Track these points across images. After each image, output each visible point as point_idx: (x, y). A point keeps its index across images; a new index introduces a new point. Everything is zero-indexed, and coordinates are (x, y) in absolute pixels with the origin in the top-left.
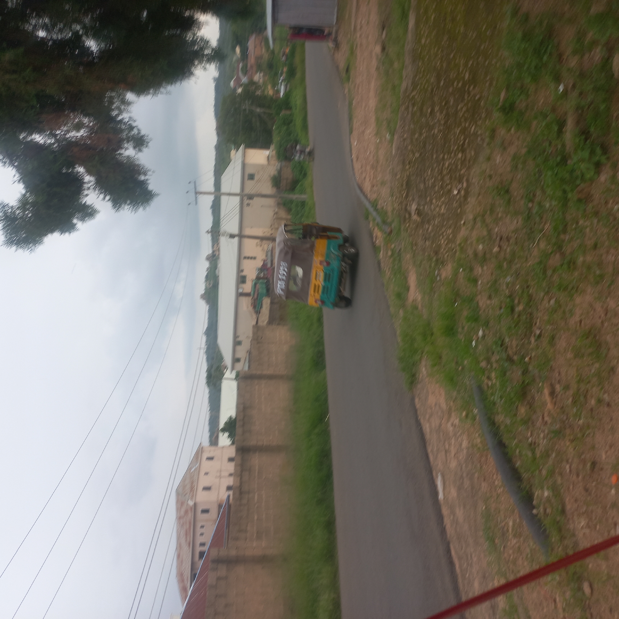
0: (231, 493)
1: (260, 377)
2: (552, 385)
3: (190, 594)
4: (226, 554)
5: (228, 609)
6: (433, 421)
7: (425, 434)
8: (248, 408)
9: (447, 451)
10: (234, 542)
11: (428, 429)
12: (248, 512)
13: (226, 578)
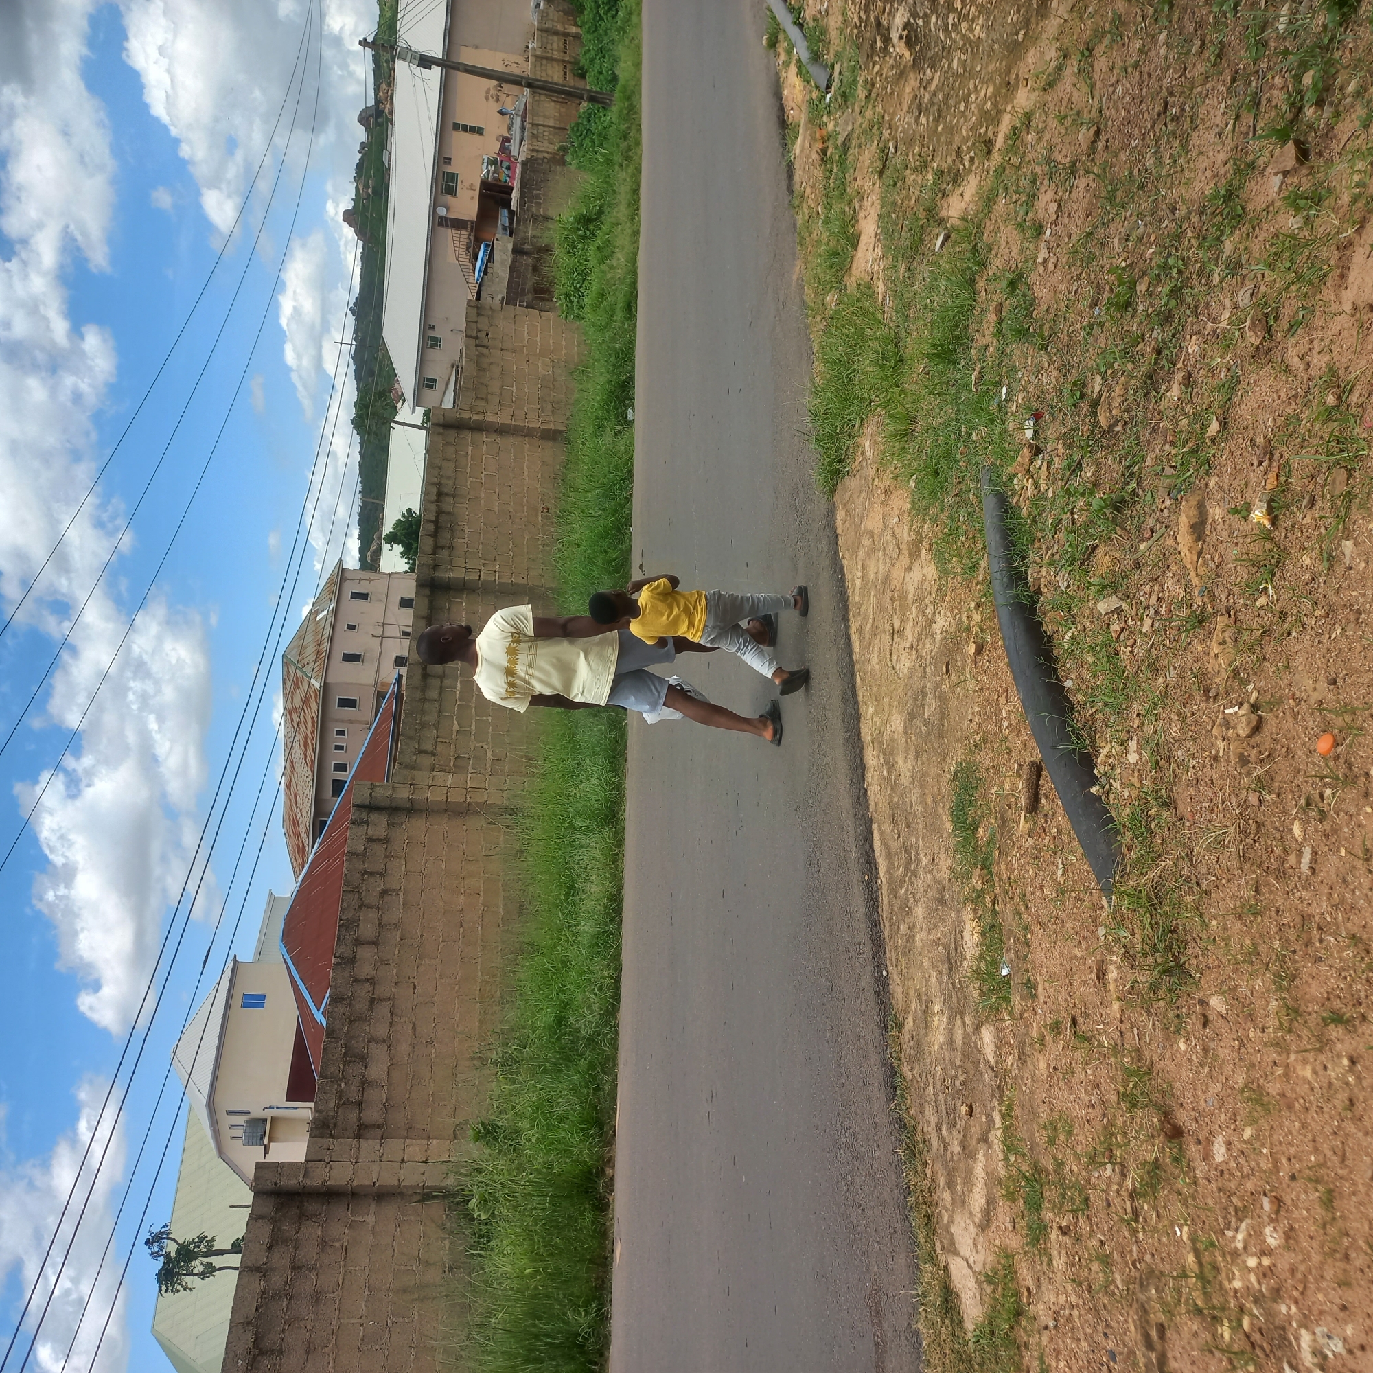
0: (404, 671)
2: (1201, 508)
3: (310, 859)
4: (388, 793)
5: (387, 898)
6: (872, 564)
7: (850, 592)
8: (448, 495)
9: (896, 633)
10: (407, 772)
11: (858, 582)
12: (439, 716)
13: (387, 840)
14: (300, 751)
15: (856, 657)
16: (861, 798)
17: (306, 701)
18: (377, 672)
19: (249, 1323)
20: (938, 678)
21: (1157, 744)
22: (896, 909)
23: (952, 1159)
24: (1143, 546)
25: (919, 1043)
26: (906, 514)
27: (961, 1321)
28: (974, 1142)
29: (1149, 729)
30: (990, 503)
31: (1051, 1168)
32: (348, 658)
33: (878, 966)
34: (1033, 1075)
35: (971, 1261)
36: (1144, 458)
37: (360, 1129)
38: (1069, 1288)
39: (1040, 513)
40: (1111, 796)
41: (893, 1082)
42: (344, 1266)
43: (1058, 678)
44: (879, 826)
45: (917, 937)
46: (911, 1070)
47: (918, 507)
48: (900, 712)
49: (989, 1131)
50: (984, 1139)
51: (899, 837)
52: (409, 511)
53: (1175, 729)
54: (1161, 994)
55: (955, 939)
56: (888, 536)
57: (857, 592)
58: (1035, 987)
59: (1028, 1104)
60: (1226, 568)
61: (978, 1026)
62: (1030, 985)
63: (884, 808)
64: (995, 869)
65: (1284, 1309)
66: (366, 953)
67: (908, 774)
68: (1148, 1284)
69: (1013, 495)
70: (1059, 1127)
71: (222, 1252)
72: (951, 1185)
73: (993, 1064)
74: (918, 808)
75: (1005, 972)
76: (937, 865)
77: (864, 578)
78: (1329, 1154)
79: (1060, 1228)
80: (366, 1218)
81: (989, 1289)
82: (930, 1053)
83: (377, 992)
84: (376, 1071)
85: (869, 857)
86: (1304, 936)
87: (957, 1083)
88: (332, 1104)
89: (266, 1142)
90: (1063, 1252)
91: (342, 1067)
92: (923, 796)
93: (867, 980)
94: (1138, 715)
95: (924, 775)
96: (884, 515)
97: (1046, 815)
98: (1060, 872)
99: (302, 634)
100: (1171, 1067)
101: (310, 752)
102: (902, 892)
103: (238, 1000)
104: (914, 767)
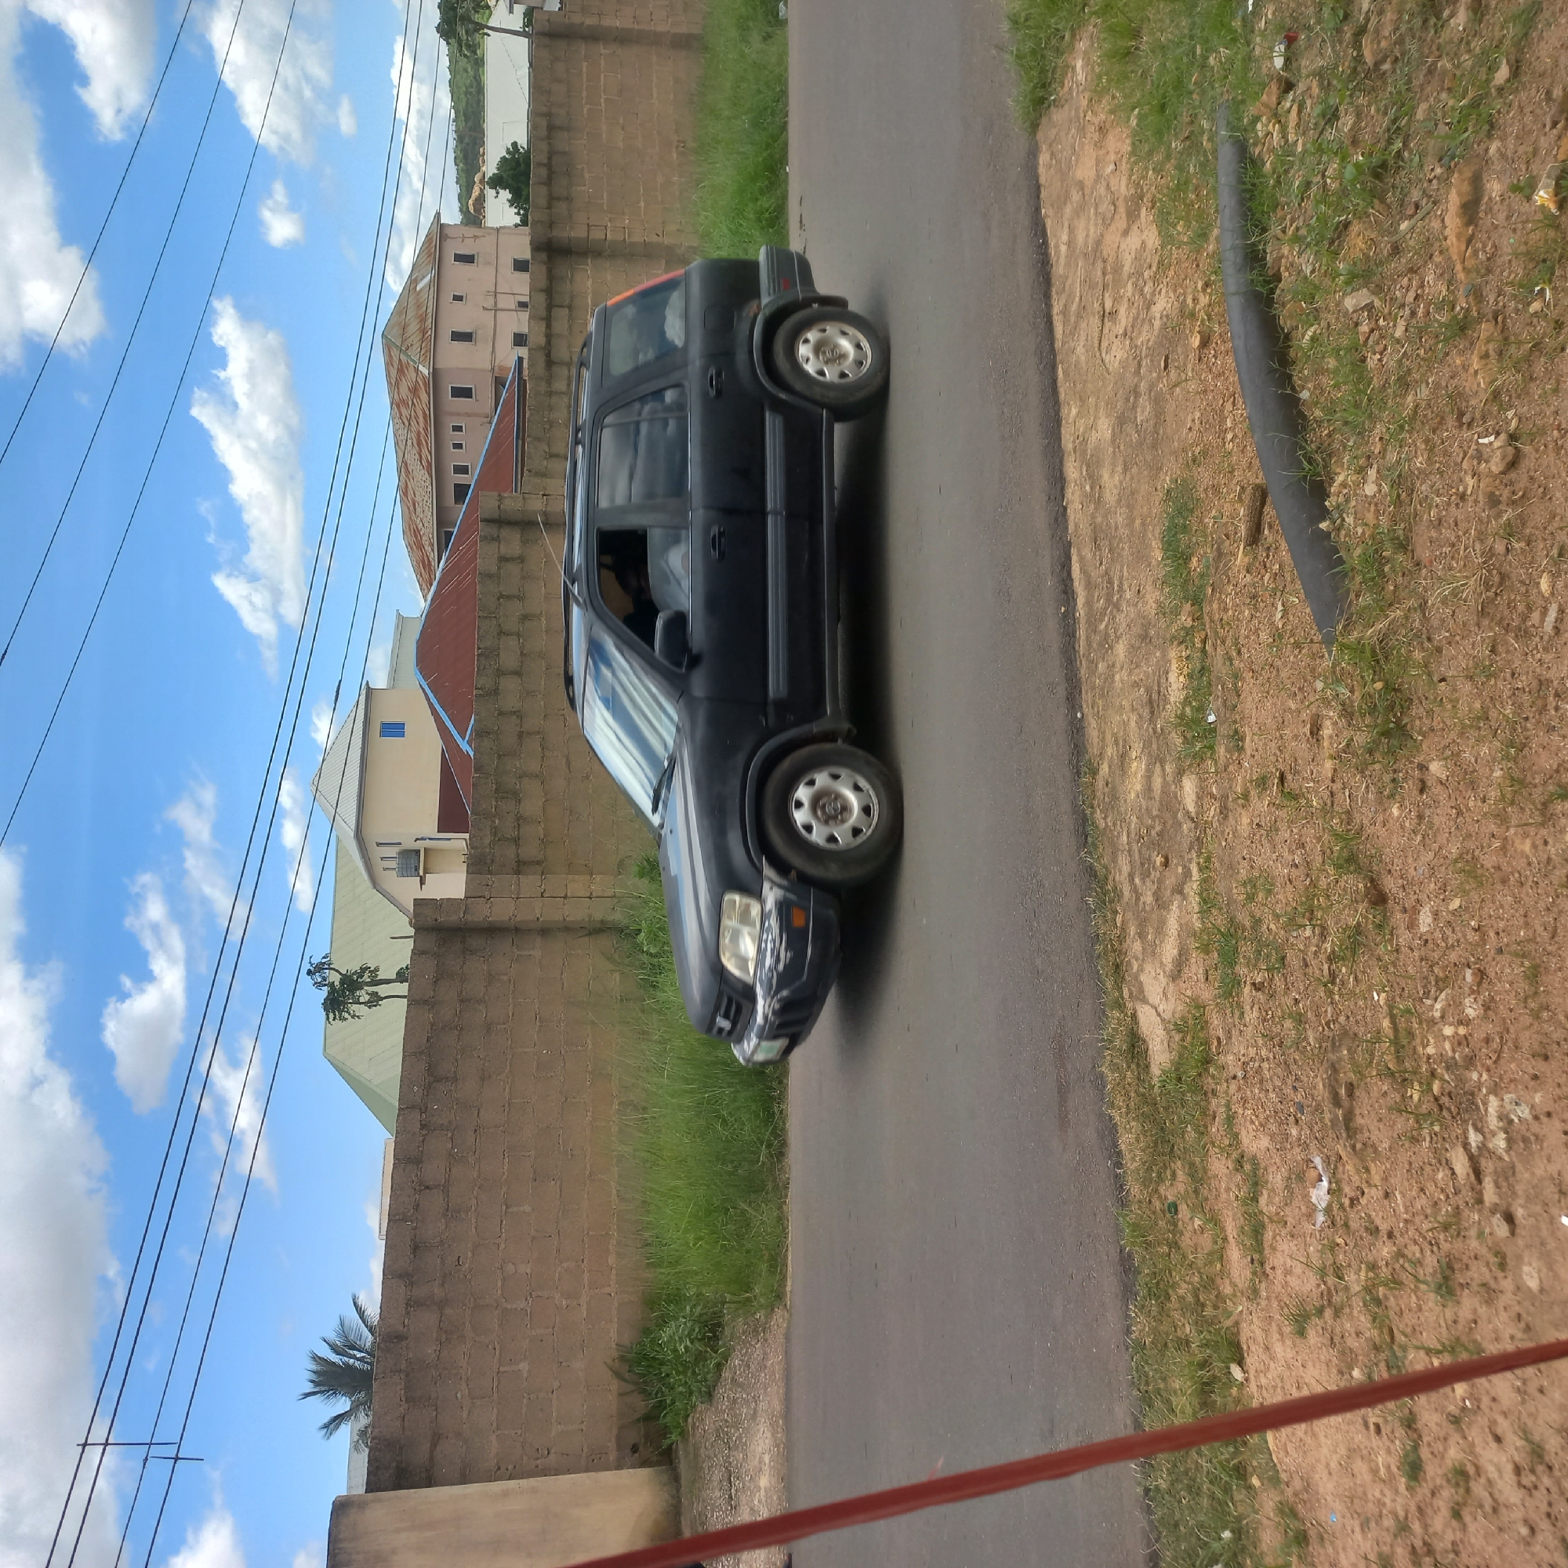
0: (523, 352)
1: (594, 36)
2: (1477, 182)
3: (439, 574)
4: (519, 505)
5: (527, 624)
6: (1081, 225)
7: (1053, 261)
8: (561, 128)
9: (1104, 316)
10: (538, 480)
11: (1063, 248)
13: (521, 559)
14: (414, 451)
15: (1058, 344)
16: (1060, 517)
17: (414, 391)
18: (493, 354)
19: (421, 1053)
20: (1155, 375)
21: (1400, 476)
22: (1094, 645)
23: (1144, 909)
24: (1404, 226)
25: (1114, 788)
26: (1124, 160)
27: (1147, 1066)
28: (1168, 893)
29: (1392, 457)
30: (1227, 153)
31: (1248, 924)
32: (458, 336)
33: (1073, 707)
34: (1235, 832)
35: (1160, 1009)
36: (1414, 108)
37: (519, 866)
38: (1260, 1042)
39: (1286, 172)
40: (1343, 532)
41: (1084, 830)
42: (513, 998)
43: (1293, 389)
44: (1079, 551)
45: (1117, 678)
46: (1105, 818)
47: (1139, 153)
48: (1108, 416)
49: (1184, 883)
50: (1179, 890)
51: (1101, 564)
52: (515, 144)
53: (1420, 459)
54: (1378, 756)
55: (1159, 683)
56: (1102, 190)
57: (1062, 260)
58: (1242, 739)
59: (1226, 860)
60: (1499, 261)
61: (1180, 773)
62: (1237, 738)
63: (1085, 530)
64: (1206, 609)
65: (1475, 1076)
66: (509, 684)
67: (1115, 491)
68: (1340, 1045)
69: (1255, 144)
70: (1259, 885)
71: (388, 982)
72: (1142, 935)
73: (1193, 815)
74: (1123, 531)
75: (1212, 718)
76: (1143, 597)
77: (1070, 244)
78: (1540, 929)
79: (1254, 984)
80: (532, 952)
81: (1177, 1037)
82: (1125, 801)
83: (525, 726)
84: (532, 806)
85: (1066, 586)
86: (1539, 703)
87: (1153, 833)
88: (487, 841)
89: (421, 873)
90: (1256, 1007)
91: (494, 803)
92: (1131, 520)
93: (1060, 722)
94: (1381, 439)
95: (1133, 493)
96: (1098, 161)
97: (1268, 548)
98: (1279, 615)
99: (401, 309)
100: (1382, 832)
101: (425, 452)
102: (1102, 627)
103: (376, 728)
104: (1121, 483)
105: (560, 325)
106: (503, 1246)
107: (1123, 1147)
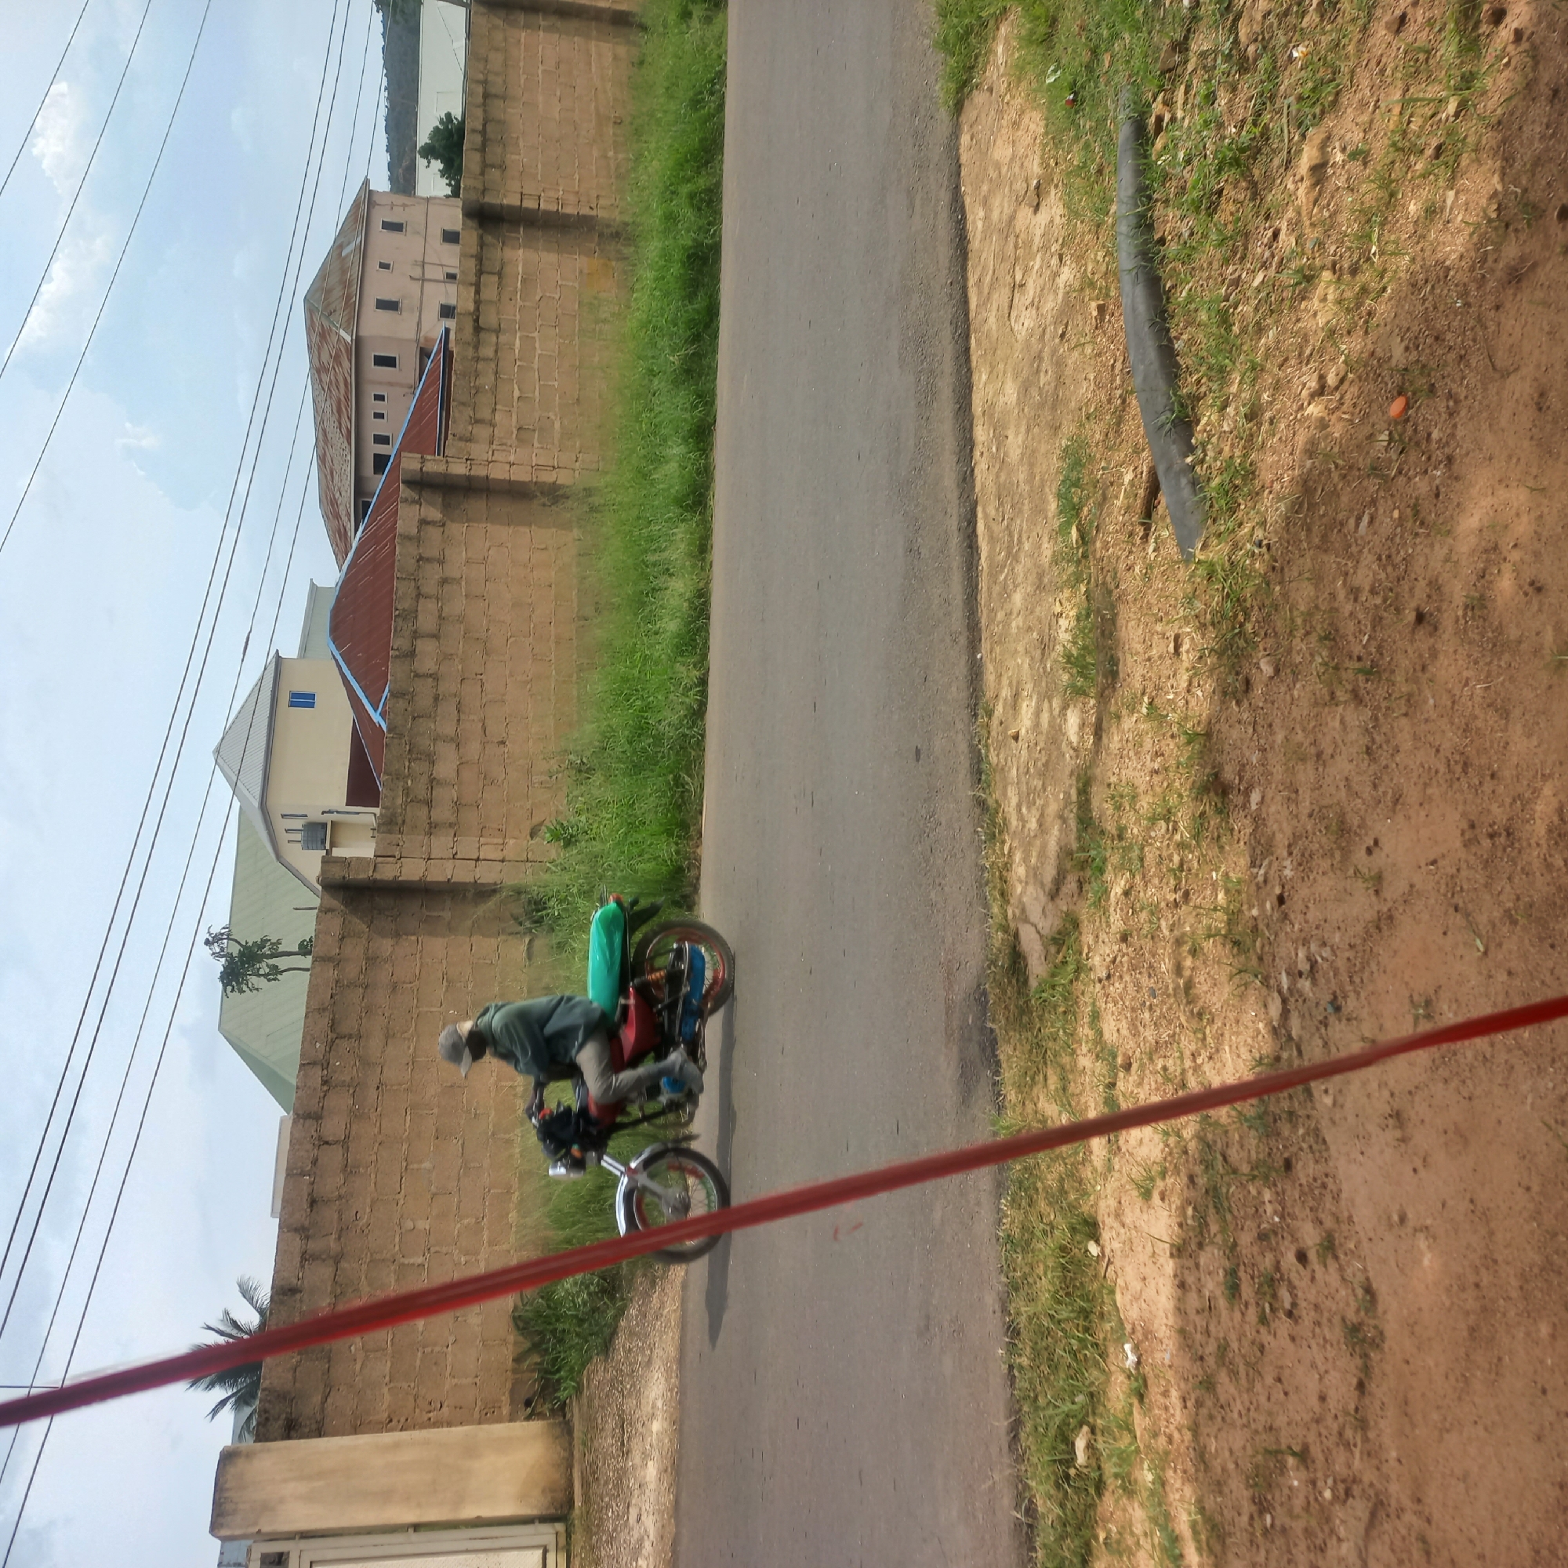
0: (451, 324)
2: (1324, 147)
3: (355, 544)
4: (441, 468)
5: (446, 587)
6: (996, 202)
7: (970, 236)
9: (1018, 287)
10: (462, 444)
11: (980, 224)
12: (496, 379)
13: (441, 525)
14: (333, 419)
15: (972, 314)
16: (967, 478)
17: (337, 358)
18: (419, 323)
19: (324, 1010)
20: (1057, 340)
21: (1252, 409)
22: (994, 595)
23: (1029, 836)
25: (1007, 727)
26: (1038, 141)
27: (1026, 982)
28: (1050, 819)
29: (1247, 393)
30: (1126, 132)
31: (1114, 832)
32: (384, 305)
33: (973, 650)
35: (1040, 926)
37: (430, 827)
40: (1204, 465)
41: (979, 771)
42: (420, 958)
43: (1170, 340)
44: (984, 508)
45: (1014, 624)
46: (998, 755)
47: (1051, 134)
48: (1014, 381)
49: (1064, 808)
50: (1060, 815)
51: (1003, 520)
52: (448, 115)
55: (1050, 627)
56: (1017, 169)
57: (979, 235)
58: (1117, 663)
60: (1340, 218)
61: (1065, 708)
62: (1112, 663)
63: (991, 488)
67: (1019, 451)
70: (1125, 794)
71: (288, 954)
72: (1026, 860)
73: (1075, 744)
76: (1040, 547)
77: (986, 220)
80: (441, 914)
81: (1053, 950)
83: (441, 689)
84: (445, 768)
85: (971, 542)
87: (1039, 764)
88: (399, 801)
89: (328, 846)
91: (407, 764)
92: (1032, 475)
93: (961, 669)
95: (1033, 451)
99: (323, 275)
100: (1225, 728)
101: (344, 419)
102: (1002, 577)
103: (284, 699)
104: (1024, 443)
105: (489, 292)
106: (401, 1202)
107: (1002, 1057)
